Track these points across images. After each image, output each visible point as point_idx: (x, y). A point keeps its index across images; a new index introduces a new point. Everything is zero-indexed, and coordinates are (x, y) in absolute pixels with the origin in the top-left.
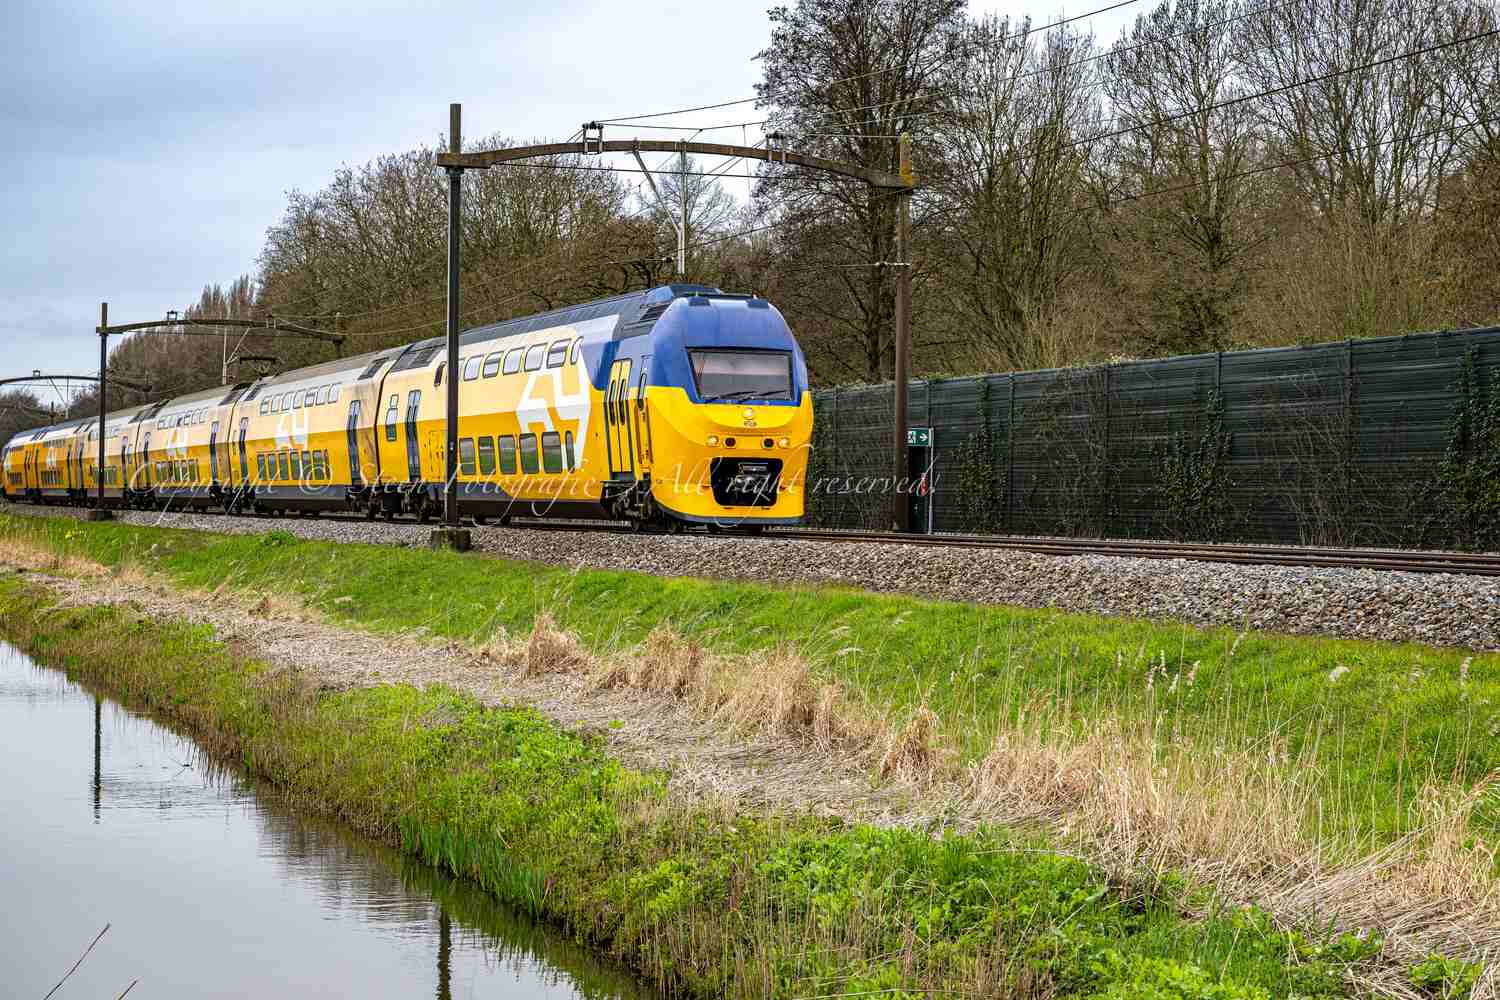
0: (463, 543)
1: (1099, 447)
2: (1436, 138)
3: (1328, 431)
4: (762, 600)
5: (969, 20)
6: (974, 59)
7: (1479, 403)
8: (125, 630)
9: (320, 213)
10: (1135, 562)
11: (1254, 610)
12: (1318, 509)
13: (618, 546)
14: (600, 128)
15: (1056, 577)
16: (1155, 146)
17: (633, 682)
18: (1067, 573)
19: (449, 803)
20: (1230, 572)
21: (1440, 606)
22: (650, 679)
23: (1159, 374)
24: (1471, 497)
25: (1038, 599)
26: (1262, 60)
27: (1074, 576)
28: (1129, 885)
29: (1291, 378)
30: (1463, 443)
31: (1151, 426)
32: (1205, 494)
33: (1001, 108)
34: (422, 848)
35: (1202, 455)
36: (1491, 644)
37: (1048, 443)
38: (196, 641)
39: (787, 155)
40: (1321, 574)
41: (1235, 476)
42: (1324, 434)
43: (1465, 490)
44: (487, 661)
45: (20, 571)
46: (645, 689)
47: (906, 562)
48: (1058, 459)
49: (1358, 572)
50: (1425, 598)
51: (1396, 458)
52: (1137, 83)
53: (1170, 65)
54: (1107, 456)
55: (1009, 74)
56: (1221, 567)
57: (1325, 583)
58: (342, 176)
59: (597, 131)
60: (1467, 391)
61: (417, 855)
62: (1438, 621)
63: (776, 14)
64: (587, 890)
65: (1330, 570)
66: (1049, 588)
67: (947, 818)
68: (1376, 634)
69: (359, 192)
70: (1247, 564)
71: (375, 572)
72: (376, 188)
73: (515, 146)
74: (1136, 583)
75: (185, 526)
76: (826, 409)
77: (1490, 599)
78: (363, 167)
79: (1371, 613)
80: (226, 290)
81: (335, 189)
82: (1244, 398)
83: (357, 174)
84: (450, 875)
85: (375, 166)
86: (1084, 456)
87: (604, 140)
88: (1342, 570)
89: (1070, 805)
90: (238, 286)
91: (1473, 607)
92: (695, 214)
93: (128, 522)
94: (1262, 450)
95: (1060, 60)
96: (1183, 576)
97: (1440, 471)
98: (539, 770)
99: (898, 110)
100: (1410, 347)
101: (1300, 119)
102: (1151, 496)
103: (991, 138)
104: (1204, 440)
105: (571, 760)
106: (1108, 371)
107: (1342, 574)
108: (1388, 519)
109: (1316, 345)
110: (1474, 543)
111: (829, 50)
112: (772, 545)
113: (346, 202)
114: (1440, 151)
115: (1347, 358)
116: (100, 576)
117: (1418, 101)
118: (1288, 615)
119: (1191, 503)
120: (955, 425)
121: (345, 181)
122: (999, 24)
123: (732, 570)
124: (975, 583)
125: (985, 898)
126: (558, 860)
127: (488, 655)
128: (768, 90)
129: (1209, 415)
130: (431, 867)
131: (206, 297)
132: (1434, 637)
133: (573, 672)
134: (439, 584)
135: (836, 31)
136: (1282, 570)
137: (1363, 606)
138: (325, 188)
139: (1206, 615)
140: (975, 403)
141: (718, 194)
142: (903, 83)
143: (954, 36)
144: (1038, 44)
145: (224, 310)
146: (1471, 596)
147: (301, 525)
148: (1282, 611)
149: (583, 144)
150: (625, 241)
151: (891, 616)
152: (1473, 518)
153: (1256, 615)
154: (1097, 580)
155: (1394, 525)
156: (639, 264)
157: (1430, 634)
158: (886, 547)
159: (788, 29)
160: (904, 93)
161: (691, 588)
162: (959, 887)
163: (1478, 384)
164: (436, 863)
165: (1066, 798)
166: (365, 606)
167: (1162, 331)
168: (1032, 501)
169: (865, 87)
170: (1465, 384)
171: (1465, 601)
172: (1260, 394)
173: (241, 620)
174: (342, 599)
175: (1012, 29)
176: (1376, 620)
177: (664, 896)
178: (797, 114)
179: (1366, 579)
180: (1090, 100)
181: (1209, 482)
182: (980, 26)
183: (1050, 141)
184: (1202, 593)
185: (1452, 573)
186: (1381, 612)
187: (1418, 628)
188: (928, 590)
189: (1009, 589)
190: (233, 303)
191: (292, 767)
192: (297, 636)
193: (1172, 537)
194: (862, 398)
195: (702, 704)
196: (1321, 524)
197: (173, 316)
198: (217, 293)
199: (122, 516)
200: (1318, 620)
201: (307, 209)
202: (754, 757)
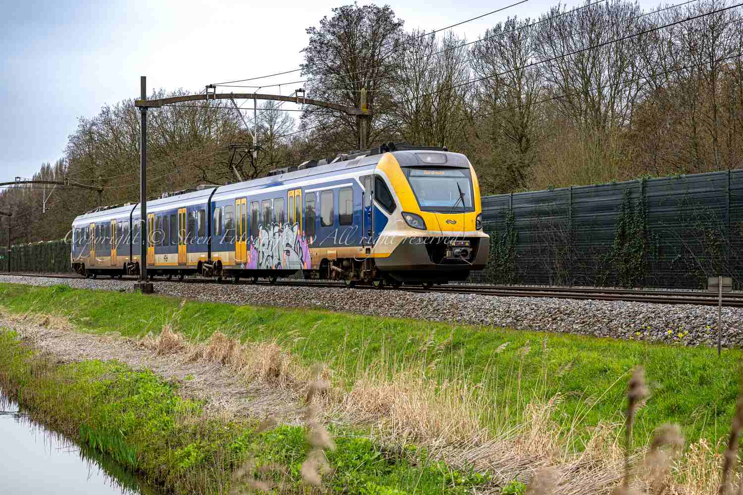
0: (149, 289)
2: (630, 88)
3: (561, 231)
4: (279, 316)
5: (404, 32)
6: (408, 52)
7: (630, 216)
9: (94, 127)
10: (453, 296)
11: (503, 318)
12: (557, 268)
13: (222, 290)
14: (215, 87)
15: (417, 303)
16: (496, 93)
17: (204, 357)
18: (422, 301)
19: (103, 417)
20: (494, 300)
21: (585, 315)
22: (212, 356)
24: (626, 261)
25: (408, 314)
26: (546, 51)
27: (425, 302)
28: (390, 451)
29: (544, 206)
30: (623, 236)
32: (506, 261)
33: (422, 74)
34: (89, 440)
35: (504, 242)
36: (606, 333)
38: (8, 340)
39: (306, 99)
40: (533, 300)
41: (519, 253)
43: (624, 258)
44: (143, 347)
46: (210, 361)
47: (351, 297)
49: (551, 299)
50: (579, 312)
51: (592, 243)
52: (486, 62)
53: (502, 53)
55: (425, 58)
56: (490, 297)
57: (536, 305)
58: (105, 110)
59: (213, 89)
60: (624, 211)
61: (87, 443)
62: (584, 322)
63: (310, 30)
64: (157, 458)
65: (539, 299)
66: (414, 309)
68: (556, 329)
69: (113, 117)
70: (502, 296)
71: (104, 305)
72: (121, 115)
73: (190, 95)
74: (452, 306)
75: (23, 282)
77: (607, 312)
78: (115, 105)
79: (555, 319)
80: (53, 165)
81: (101, 116)
82: (522, 215)
83: (112, 109)
84: (100, 452)
85: (121, 105)
87: (216, 93)
88: (544, 298)
89: (384, 414)
90: (59, 164)
91: (599, 316)
92: (276, 127)
94: (532, 240)
95: (450, 48)
96: (473, 302)
97: (612, 249)
98: (146, 401)
99: (371, 77)
100: (598, 191)
101: (565, 80)
103: (417, 89)
104: (505, 235)
105: (162, 396)
107: (544, 300)
108: (589, 273)
109: (556, 189)
110: (628, 284)
111: (336, 47)
112: (291, 289)
113: (107, 122)
114: (633, 94)
115: (570, 195)
117: (621, 70)
118: (518, 320)
119: (500, 266)
121: (106, 112)
122: (420, 34)
123: (272, 302)
124: (380, 307)
126: (145, 444)
127: (144, 345)
128: (307, 68)
129: (507, 223)
131: (43, 169)
132: (581, 330)
133: (180, 353)
134: (133, 310)
135: (340, 38)
136: (518, 299)
137: (551, 316)
138: (97, 115)
139: (482, 321)
141: (287, 117)
142: (374, 63)
143: (397, 40)
144: (440, 45)
145: (52, 176)
146: (599, 310)
147: (77, 280)
148: (515, 319)
149: (206, 95)
151: (335, 323)
152: (627, 272)
153: (504, 321)
154: (435, 304)
155: (592, 275)
157: (579, 329)
158: (342, 290)
159: (316, 37)
160: (374, 66)
161: (248, 311)
163: (629, 207)
164: (94, 447)
165: (384, 409)
166: (97, 321)
167: (497, 182)
170: (624, 208)
171: (597, 313)
172: (531, 214)
173: (32, 329)
174: (86, 318)
175: (426, 36)
176: (556, 323)
177: (187, 460)
178: (321, 79)
179: (554, 303)
180: (464, 71)
181: (507, 256)
182: (411, 35)
183: (446, 89)
184: (481, 311)
185: (592, 300)
186: (559, 318)
187: (574, 326)
188: (358, 310)
189: (395, 310)
190: (56, 173)
191: (38, 401)
192: (56, 337)
193: (491, 282)
195: (234, 368)
196: (558, 275)
197: (18, 179)
198: (48, 167)
200: (531, 323)
201: (88, 126)
202: (250, 393)
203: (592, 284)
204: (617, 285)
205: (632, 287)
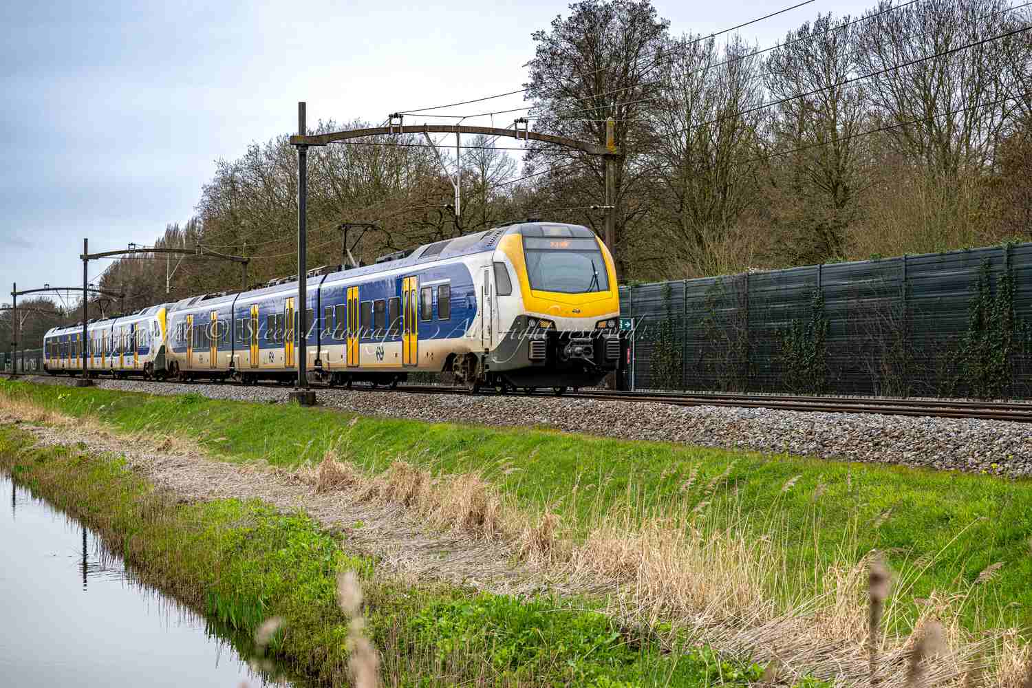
0: (310, 399)
1: (742, 330)
2: (993, 114)
3: (891, 318)
4: (487, 439)
5: (671, 38)
6: (675, 65)
7: (990, 298)
8: (70, 462)
9: (238, 174)
10: (734, 410)
11: (804, 442)
12: (885, 371)
13: (410, 402)
14: (401, 117)
15: (682, 421)
16: (801, 123)
17: (381, 496)
18: (689, 418)
19: (237, 579)
20: (791, 417)
21: (921, 439)
22: (391, 495)
23: (779, 280)
24: (984, 362)
25: (669, 437)
26: (873, 62)
27: (693, 420)
28: (633, 632)
29: (866, 282)
30: (979, 325)
31: (777, 316)
32: (812, 362)
33: (695, 97)
34: (217, 611)
35: (810, 334)
36: (950, 465)
37: (708, 328)
38: (113, 470)
39: (529, 133)
40: (848, 417)
41: (831, 349)
42: (889, 320)
43: (981, 357)
44: (298, 482)
45: (17, 422)
46: (388, 501)
47: (589, 412)
48: (716, 338)
50: (912, 433)
51: (935, 336)
52: (787, 78)
53: (810, 66)
54: (748, 336)
55: (700, 74)
56: (787, 413)
57: (850, 424)
58: (252, 149)
59: (399, 119)
60: (981, 290)
62: (918, 449)
63: (538, 35)
64: (309, 637)
65: (855, 415)
66: (677, 428)
67: (546, 587)
68: (878, 458)
69: (264, 160)
71: (248, 421)
72: (275, 157)
73: (370, 127)
74: (732, 424)
75: (138, 390)
77: (952, 434)
78: (267, 143)
79: (877, 444)
80: (182, 227)
81: (247, 158)
82: (836, 296)
83: (263, 148)
84: (233, 628)
85: (275, 142)
86: (733, 337)
87: (404, 125)
88: (863, 414)
89: (629, 578)
90: (190, 224)
91: (941, 439)
92: (489, 173)
93: (102, 387)
94: (849, 331)
95: (735, 59)
96: (762, 420)
97: (964, 344)
98: (297, 557)
99: (623, 101)
100: (943, 261)
101: (900, 103)
102: (775, 364)
103: (688, 117)
104: (810, 325)
105: (319, 550)
106: (748, 278)
107: (862, 417)
108: (931, 378)
109: (883, 259)
110: (986, 394)
111: (573, 60)
112: (506, 401)
113: (256, 167)
114: (996, 123)
115: (903, 267)
116: (70, 425)
117: (980, 88)
118: (825, 446)
119: (803, 367)
120: (649, 316)
121: (254, 153)
122: (693, 40)
123: (480, 418)
124: (631, 426)
125: (540, 642)
126: (294, 617)
127: (298, 478)
128: (533, 88)
129: (814, 308)
130: (223, 622)
131: (168, 232)
132: (915, 460)
133: (348, 489)
134: (288, 429)
135: (579, 47)
136: (825, 415)
137: (873, 440)
138: (241, 157)
139: (773, 446)
140: (660, 300)
141: (505, 158)
142: (628, 81)
143: (660, 49)
144: (721, 55)
145: (181, 242)
146: (941, 432)
147: (212, 388)
148: (821, 443)
149: (389, 128)
150: (440, 191)
151: (566, 449)
152: (985, 378)
153: (805, 446)
154: (708, 422)
155: (935, 382)
157: (913, 458)
158: (578, 401)
159: (546, 46)
160: (627, 86)
161: (445, 430)
162: (524, 635)
163: (989, 285)
164: (225, 621)
165: (628, 572)
166: (237, 443)
168: (699, 367)
170: (980, 285)
171: (937, 435)
172: (848, 293)
173: (146, 455)
174: (220, 439)
175: (702, 43)
176: (880, 450)
178: (553, 104)
179: (877, 421)
180: (756, 92)
181: (814, 354)
182: (680, 41)
183: (730, 117)
184: (773, 431)
185: (932, 416)
186: (883, 443)
187: (905, 454)
188: (600, 430)
189: (652, 429)
190: (187, 237)
191: (151, 556)
192: (179, 466)
195: (421, 511)
196: (887, 381)
197: (133, 247)
198: (177, 228)
199: (100, 384)
200: (843, 449)
201: (229, 172)
202: (443, 546)
203: (934, 394)
204: (970, 396)
205: (993, 398)
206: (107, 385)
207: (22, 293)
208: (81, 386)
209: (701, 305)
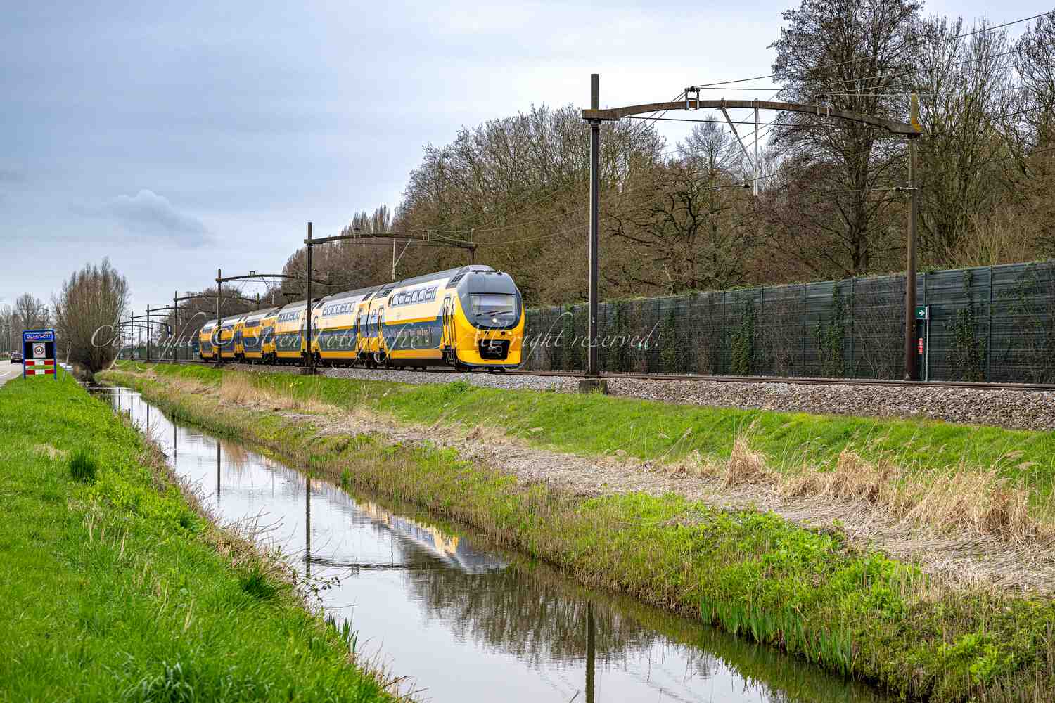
0: (603, 388)
5: (921, 19)
6: (923, 47)
8: (381, 451)
9: (447, 160)
14: (698, 91)
37: (1018, 317)
44: (684, 474)
45: (276, 410)
46: (836, 496)
47: (971, 401)
48: (1027, 327)
55: (946, 58)
58: (462, 134)
59: (696, 93)
61: (715, 624)
63: (788, 15)
64: (893, 656)
69: (474, 145)
72: (486, 142)
76: (845, 293)
78: (476, 128)
80: (370, 215)
81: (457, 144)
83: (472, 133)
85: (484, 128)
87: (700, 99)
90: (378, 213)
93: (330, 376)
113: (466, 153)
120: (946, 304)
121: (464, 138)
122: (940, 23)
130: (732, 634)
131: (356, 220)
133: (764, 483)
138: (450, 143)
140: (961, 288)
144: (968, 39)
145: (370, 230)
149: (686, 102)
150: (674, 177)
156: (684, 193)
159: (794, 26)
164: (735, 630)
169: (850, 67)
174: (537, 429)
175: (948, 26)
178: (802, 86)
190: (375, 224)
194: (873, 285)
198: (364, 217)
201: (438, 158)
202: (966, 549)
206: (334, 372)
207: (227, 280)
208: (305, 374)
209: (1010, 292)
